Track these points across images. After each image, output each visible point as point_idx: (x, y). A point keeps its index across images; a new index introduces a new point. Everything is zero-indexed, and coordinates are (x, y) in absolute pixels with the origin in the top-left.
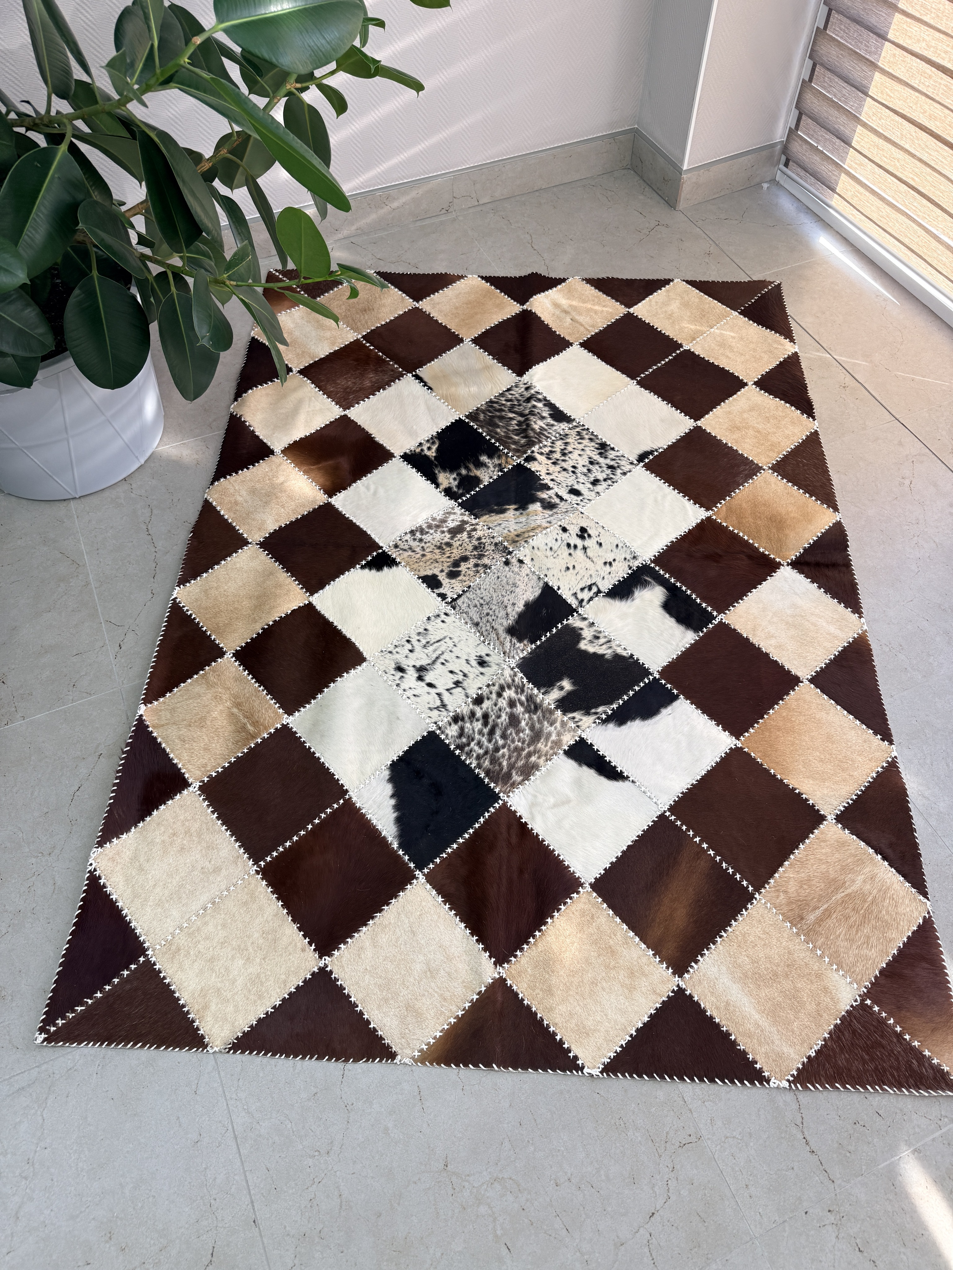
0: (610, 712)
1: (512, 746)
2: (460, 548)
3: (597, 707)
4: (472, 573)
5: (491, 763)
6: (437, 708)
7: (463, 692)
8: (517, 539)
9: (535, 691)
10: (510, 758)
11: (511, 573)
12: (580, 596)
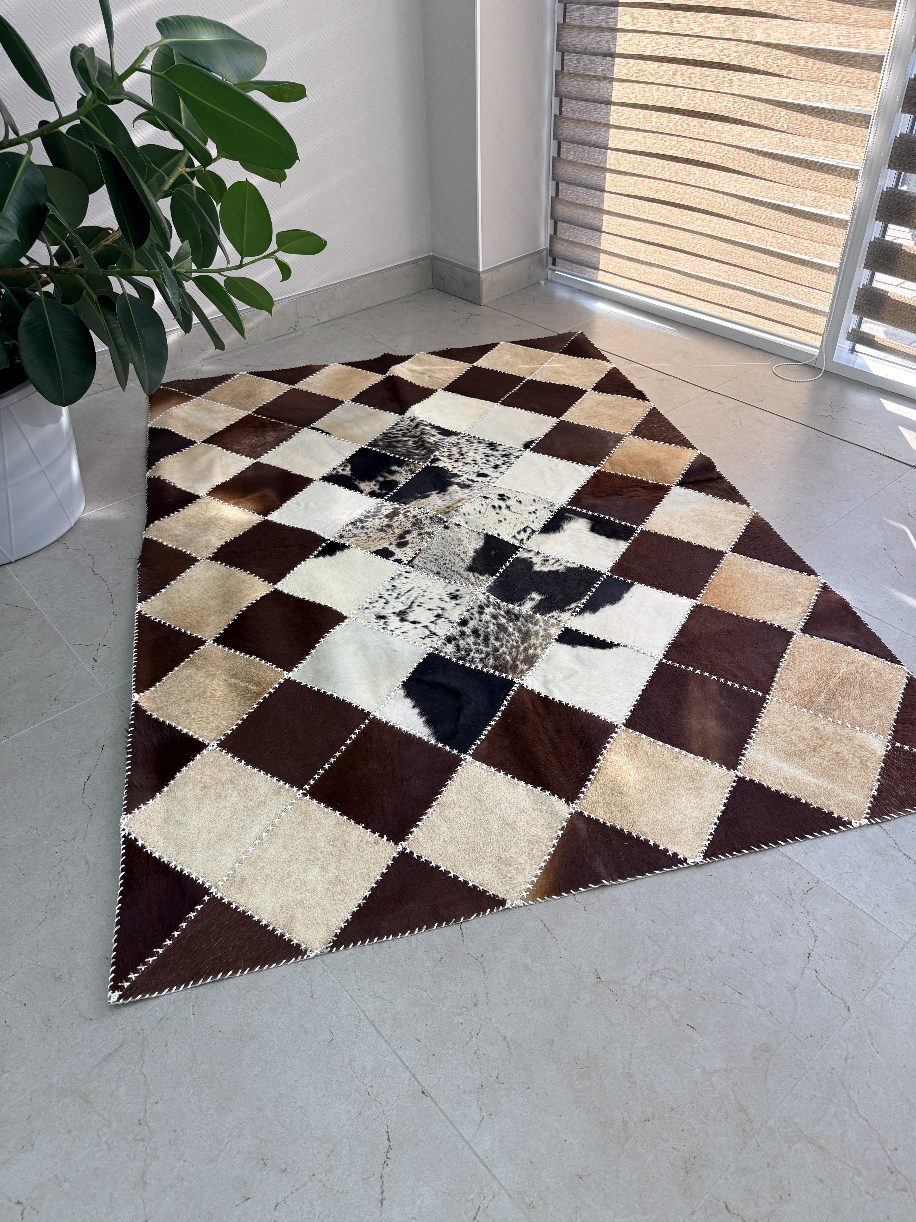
0: (582, 606)
1: (509, 645)
2: (400, 527)
3: (569, 605)
4: (418, 541)
5: (496, 661)
6: (428, 636)
7: (446, 620)
8: (448, 510)
9: (511, 606)
10: (510, 653)
11: (453, 533)
12: (519, 537)
